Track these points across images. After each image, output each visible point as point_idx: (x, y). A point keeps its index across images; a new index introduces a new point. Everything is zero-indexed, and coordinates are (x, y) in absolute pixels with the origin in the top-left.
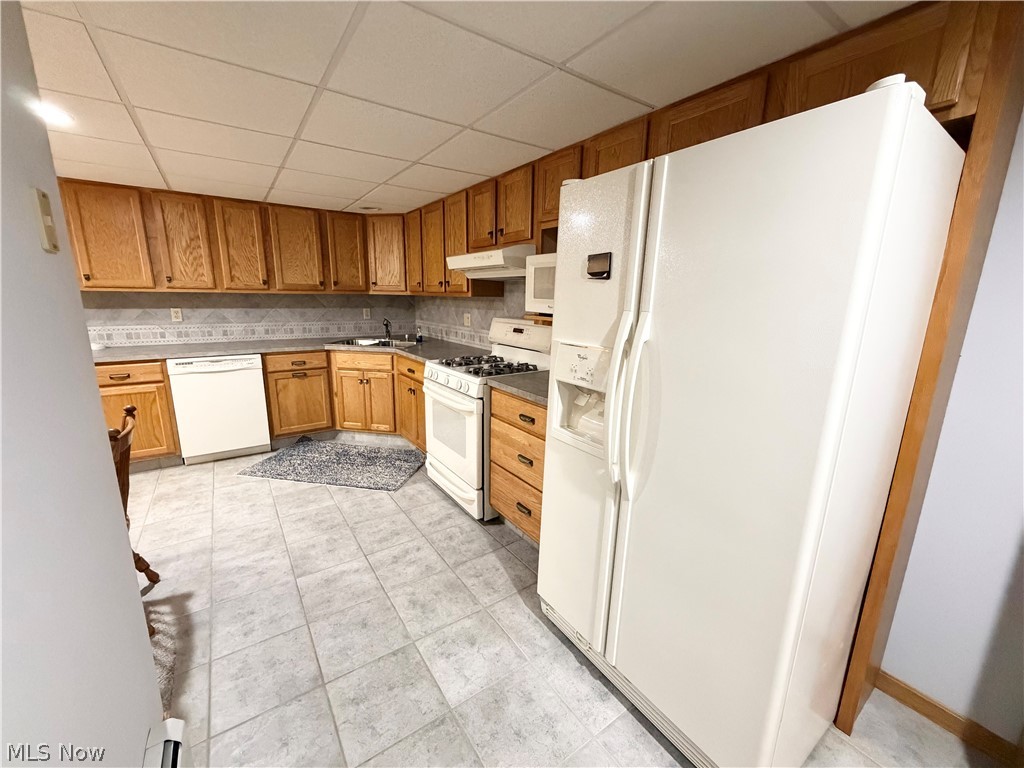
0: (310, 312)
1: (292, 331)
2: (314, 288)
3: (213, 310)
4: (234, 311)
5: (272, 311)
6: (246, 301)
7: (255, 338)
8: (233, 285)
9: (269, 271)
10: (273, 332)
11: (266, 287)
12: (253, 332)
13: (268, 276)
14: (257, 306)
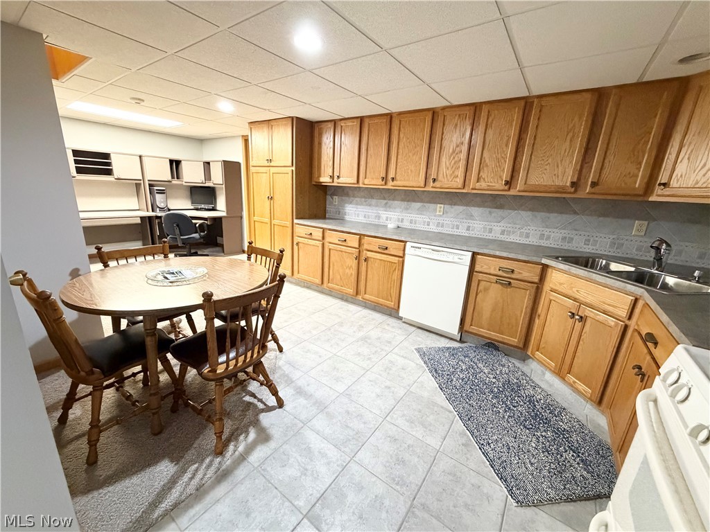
0: (554, 217)
1: (527, 236)
3: (465, 208)
4: (481, 210)
5: (513, 213)
6: (493, 201)
7: (491, 236)
8: (478, 185)
9: (514, 172)
10: (509, 233)
11: (507, 187)
12: (491, 230)
13: (512, 177)
14: (501, 207)
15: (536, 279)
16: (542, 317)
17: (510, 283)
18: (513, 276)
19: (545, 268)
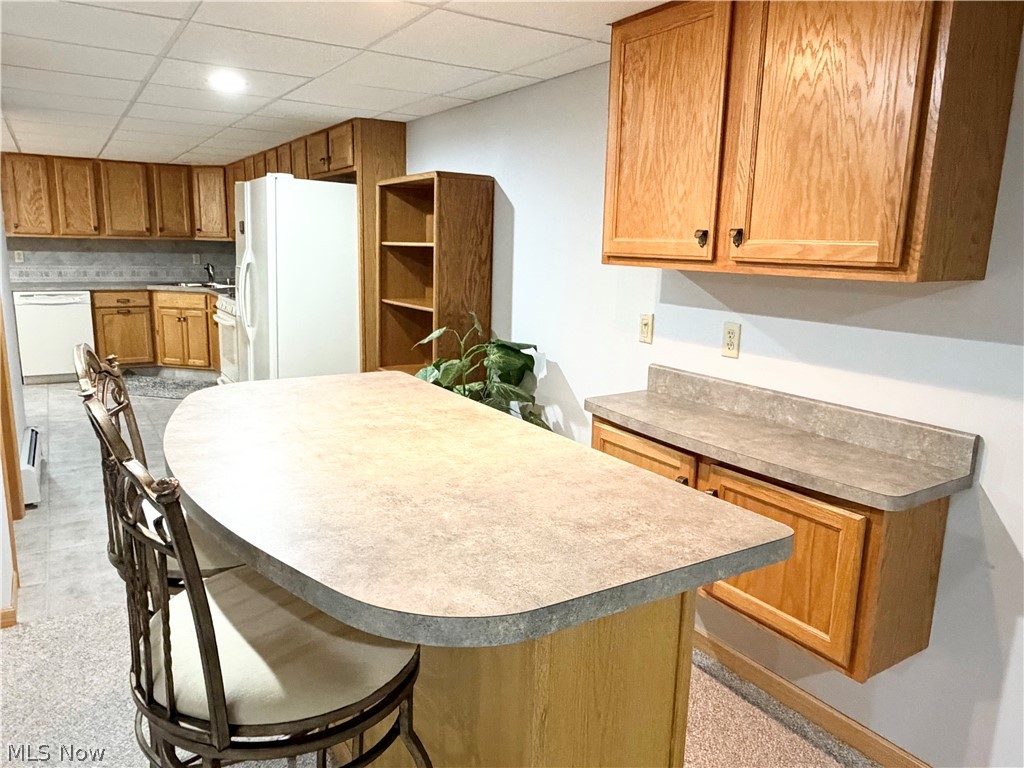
0: (139, 257)
1: (121, 274)
2: (140, 234)
3: (50, 253)
4: (68, 254)
5: (103, 255)
6: (79, 245)
7: (86, 279)
8: (68, 231)
9: (100, 219)
10: (104, 274)
11: (97, 233)
12: (85, 274)
13: (99, 223)
14: (89, 250)
15: (147, 303)
16: (160, 332)
17: (129, 312)
18: (131, 304)
19: (151, 292)
